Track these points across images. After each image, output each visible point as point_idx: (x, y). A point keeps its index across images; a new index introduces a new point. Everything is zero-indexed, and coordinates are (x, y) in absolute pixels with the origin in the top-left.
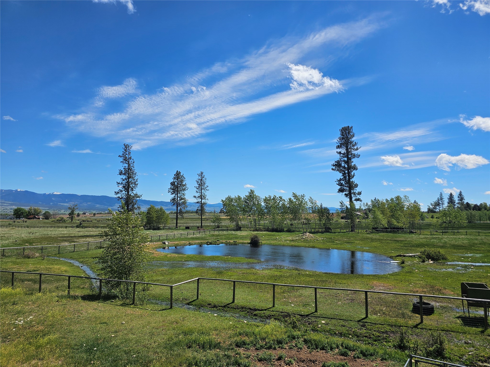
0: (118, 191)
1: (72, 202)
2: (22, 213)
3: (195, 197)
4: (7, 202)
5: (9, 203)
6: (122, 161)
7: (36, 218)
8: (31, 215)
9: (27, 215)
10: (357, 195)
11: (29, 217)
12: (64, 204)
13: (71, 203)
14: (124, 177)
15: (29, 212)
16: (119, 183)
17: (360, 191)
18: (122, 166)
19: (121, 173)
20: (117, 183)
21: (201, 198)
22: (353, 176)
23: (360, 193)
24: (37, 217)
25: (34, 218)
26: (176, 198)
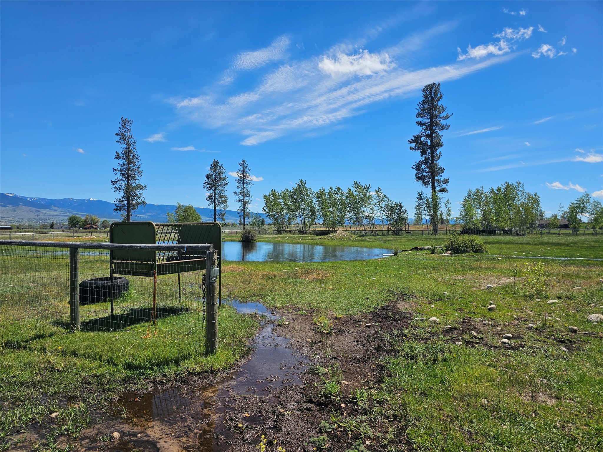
0: (115, 180)
1: (150, 213)
2: (77, 222)
3: (236, 193)
4: (79, 213)
5: (81, 214)
6: (118, 140)
7: (93, 228)
8: (88, 224)
9: (83, 224)
10: (442, 183)
11: (85, 227)
12: (141, 215)
13: (148, 214)
14: (122, 162)
15: (85, 221)
16: (116, 170)
17: (447, 178)
18: (120, 148)
19: (118, 157)
20: (113, 170)
21: (244, 196)
22: (439, 157)
23: (446, 181)
24: (94, 226)
25: (91, 227)
26: (214, 195)
